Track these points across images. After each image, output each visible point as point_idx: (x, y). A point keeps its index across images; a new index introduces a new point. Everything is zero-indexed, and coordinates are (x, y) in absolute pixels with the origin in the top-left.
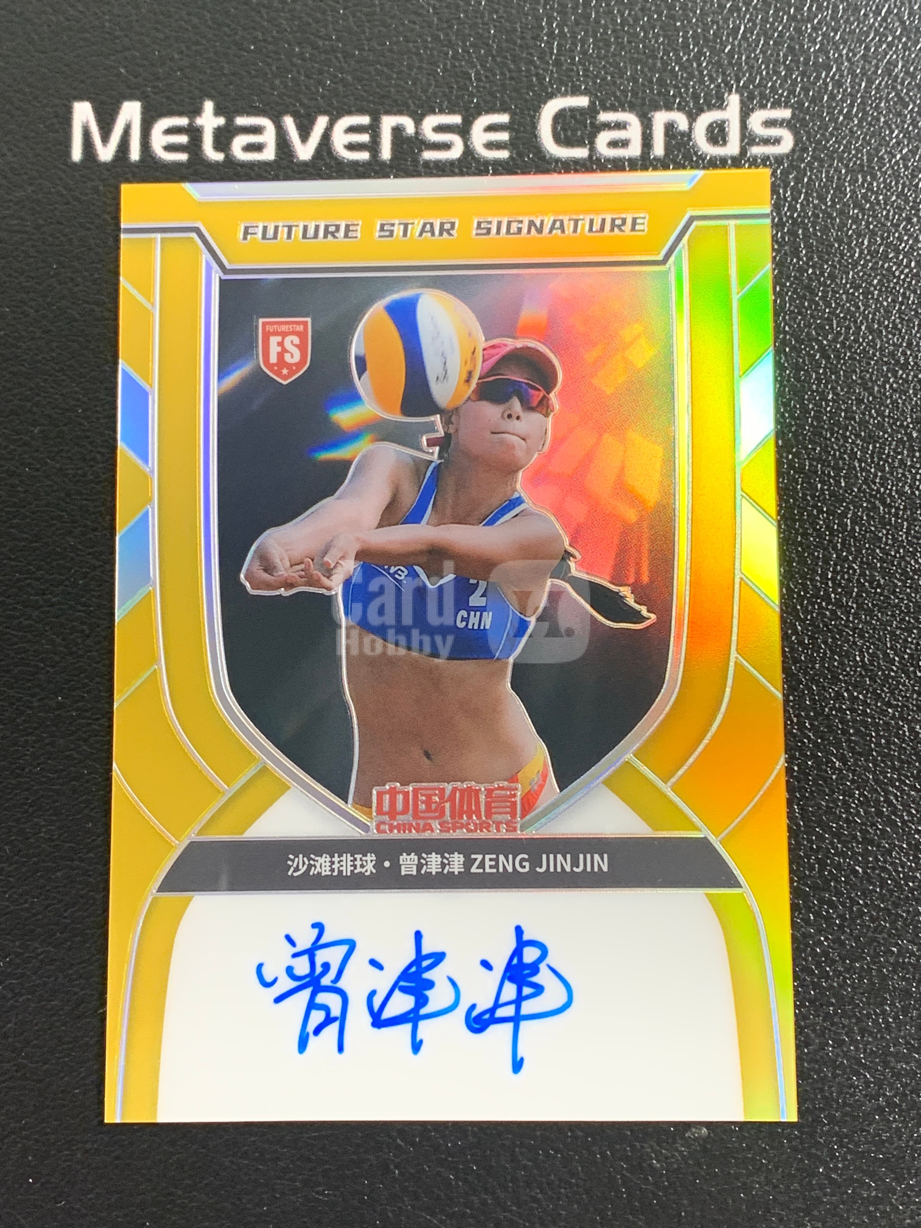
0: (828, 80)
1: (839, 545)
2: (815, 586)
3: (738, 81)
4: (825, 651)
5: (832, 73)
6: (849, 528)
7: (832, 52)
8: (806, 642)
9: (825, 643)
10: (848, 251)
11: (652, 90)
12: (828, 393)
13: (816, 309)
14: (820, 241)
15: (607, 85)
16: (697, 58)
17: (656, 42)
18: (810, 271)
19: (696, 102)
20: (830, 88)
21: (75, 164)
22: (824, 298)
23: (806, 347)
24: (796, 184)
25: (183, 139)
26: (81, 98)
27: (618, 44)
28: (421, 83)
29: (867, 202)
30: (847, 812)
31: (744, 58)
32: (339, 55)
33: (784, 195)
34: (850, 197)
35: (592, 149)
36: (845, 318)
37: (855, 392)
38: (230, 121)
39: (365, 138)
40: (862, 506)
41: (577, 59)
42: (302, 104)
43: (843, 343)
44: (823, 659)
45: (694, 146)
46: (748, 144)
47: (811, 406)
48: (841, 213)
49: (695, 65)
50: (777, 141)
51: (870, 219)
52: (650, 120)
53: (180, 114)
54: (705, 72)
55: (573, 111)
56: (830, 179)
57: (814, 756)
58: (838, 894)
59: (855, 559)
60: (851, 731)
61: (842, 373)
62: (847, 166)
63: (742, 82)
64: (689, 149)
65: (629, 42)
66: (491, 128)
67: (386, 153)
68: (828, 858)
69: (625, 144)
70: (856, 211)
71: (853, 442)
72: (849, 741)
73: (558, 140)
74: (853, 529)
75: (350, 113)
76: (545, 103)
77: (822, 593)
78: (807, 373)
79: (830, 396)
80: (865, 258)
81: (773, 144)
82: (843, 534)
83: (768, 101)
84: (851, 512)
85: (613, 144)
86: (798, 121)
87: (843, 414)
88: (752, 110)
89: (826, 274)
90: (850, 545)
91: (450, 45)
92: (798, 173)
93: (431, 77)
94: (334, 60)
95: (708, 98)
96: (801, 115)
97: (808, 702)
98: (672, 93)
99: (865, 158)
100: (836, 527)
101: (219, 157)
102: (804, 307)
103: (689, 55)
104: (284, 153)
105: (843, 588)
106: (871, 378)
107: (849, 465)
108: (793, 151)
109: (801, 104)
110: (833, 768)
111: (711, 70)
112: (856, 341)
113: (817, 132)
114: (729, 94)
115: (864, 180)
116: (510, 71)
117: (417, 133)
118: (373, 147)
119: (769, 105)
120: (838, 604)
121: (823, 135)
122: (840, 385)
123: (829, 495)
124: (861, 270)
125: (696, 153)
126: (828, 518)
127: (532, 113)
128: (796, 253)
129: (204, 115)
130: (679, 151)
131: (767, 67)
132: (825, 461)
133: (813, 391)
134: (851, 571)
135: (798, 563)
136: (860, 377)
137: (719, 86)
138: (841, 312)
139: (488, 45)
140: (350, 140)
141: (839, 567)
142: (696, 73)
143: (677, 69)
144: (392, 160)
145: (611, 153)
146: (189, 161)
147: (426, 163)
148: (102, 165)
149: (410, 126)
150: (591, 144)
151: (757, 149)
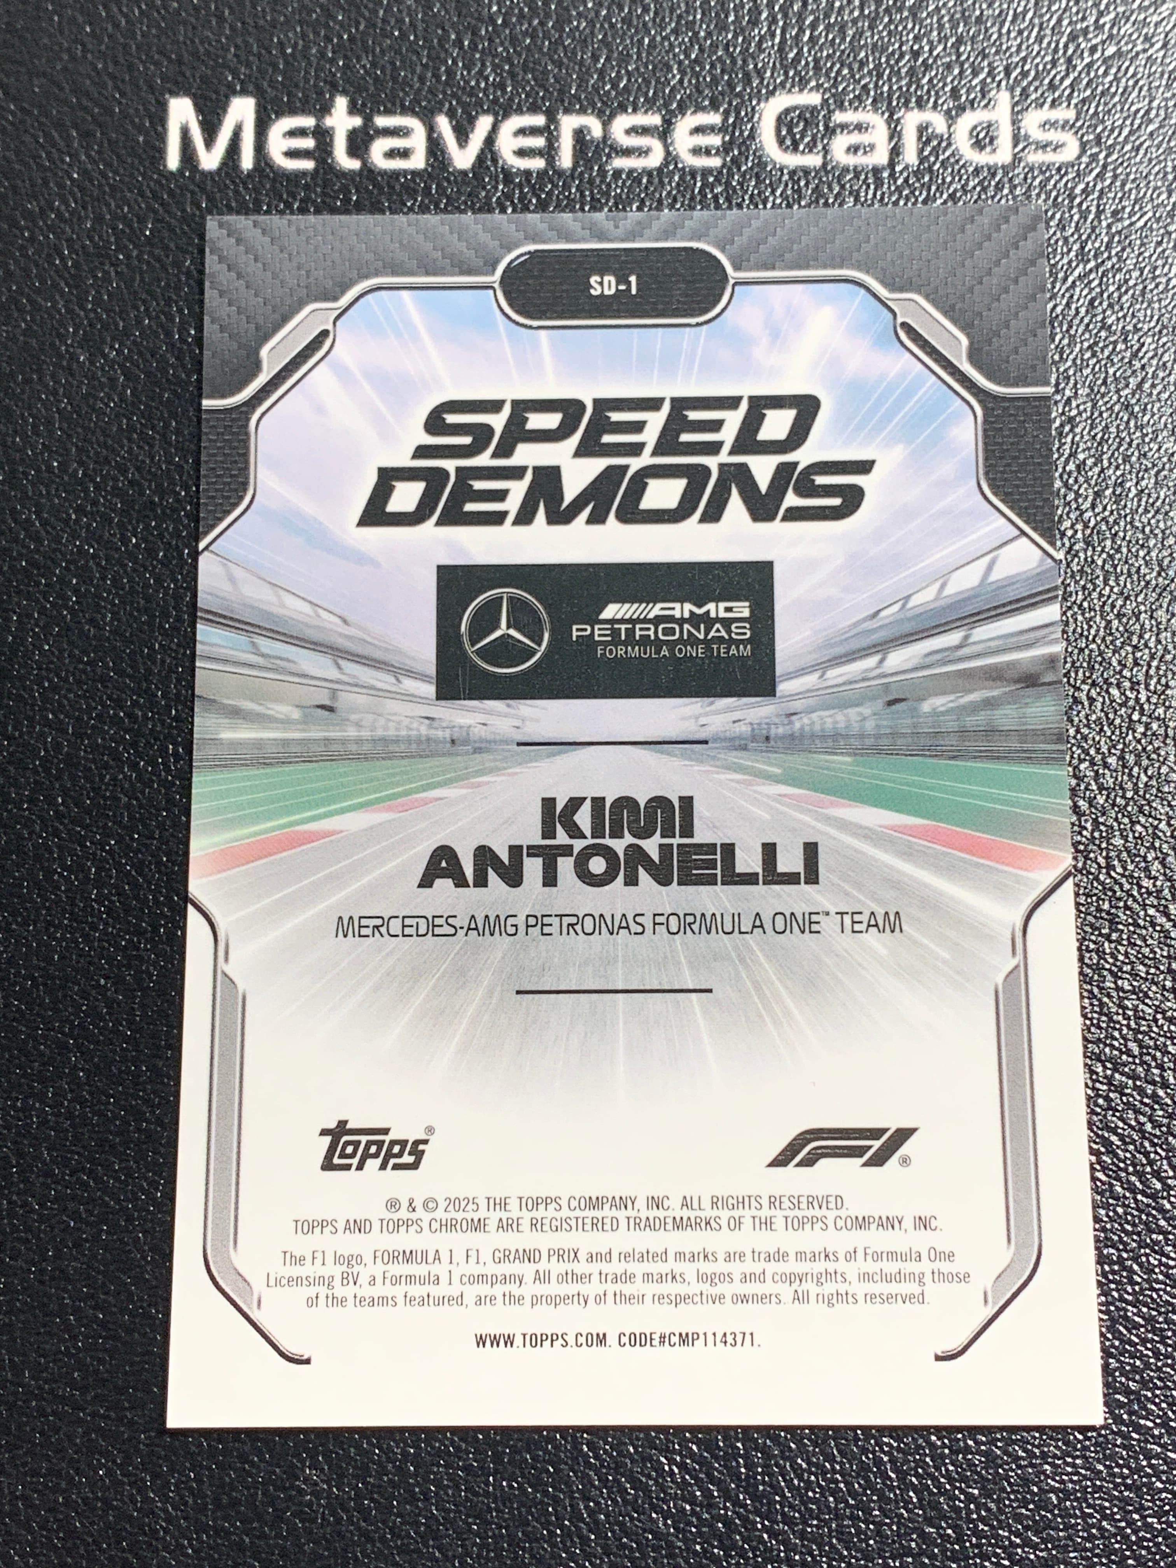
0: (1120, 75)
3: (1008, 75)
16: (956, 47)
17: (905, 28)
19: (956, 101)
21: (171, 173)
25: (309, 143)
26: (179, 93)
28: (610, 77)
33: (1070, 213)
35: (827, 156)
38: (368, 120)
39: (538, 142)
41: (805, 49)
42: (460, 102)
45: (954, 153)
46: (1022, 149)
49: (953, 56)
50: (1057, 147)
52: (898, 121)
53: (305, 112)
54: (966, 65)
55: (801, 110)
63: (1012, 78)
64: (949, 157)
66: (698, 130)
67: (566, 160)
69: (868, 149)
73: (782, 143)
75: (520, 111)
76: (766, 100)
81: (1055, 149)
83: (1045, 100)
85: (853, 150)
86: (1084, 124)
88: (1026, 110)
91: (646, 31)
92: (1087, 185)
95: (972, 97)
98: (925, 90)
101: (354, 165)
104: (436, 159)
108: (1079, 158)
111: (974, 62)
114: (997, 92)
116: (722, 63)
117: (605, 138)
118: (550, 152)
119: (1047, 105)
121: (1116, 139)
125: (957, 162)
127: (750, 113)
129: (335, 114)
130: (937, 158)
137: (984, 81)
139: (693, 31)
140: (520, 145)
142: (955, 66)
144: (574, 169)
145: (851, 161)
146: (316, 170)
147: (617, 173)
148: (206, 175)
149: (596, 129)
150: (826, 151)
151: (1035, 158)
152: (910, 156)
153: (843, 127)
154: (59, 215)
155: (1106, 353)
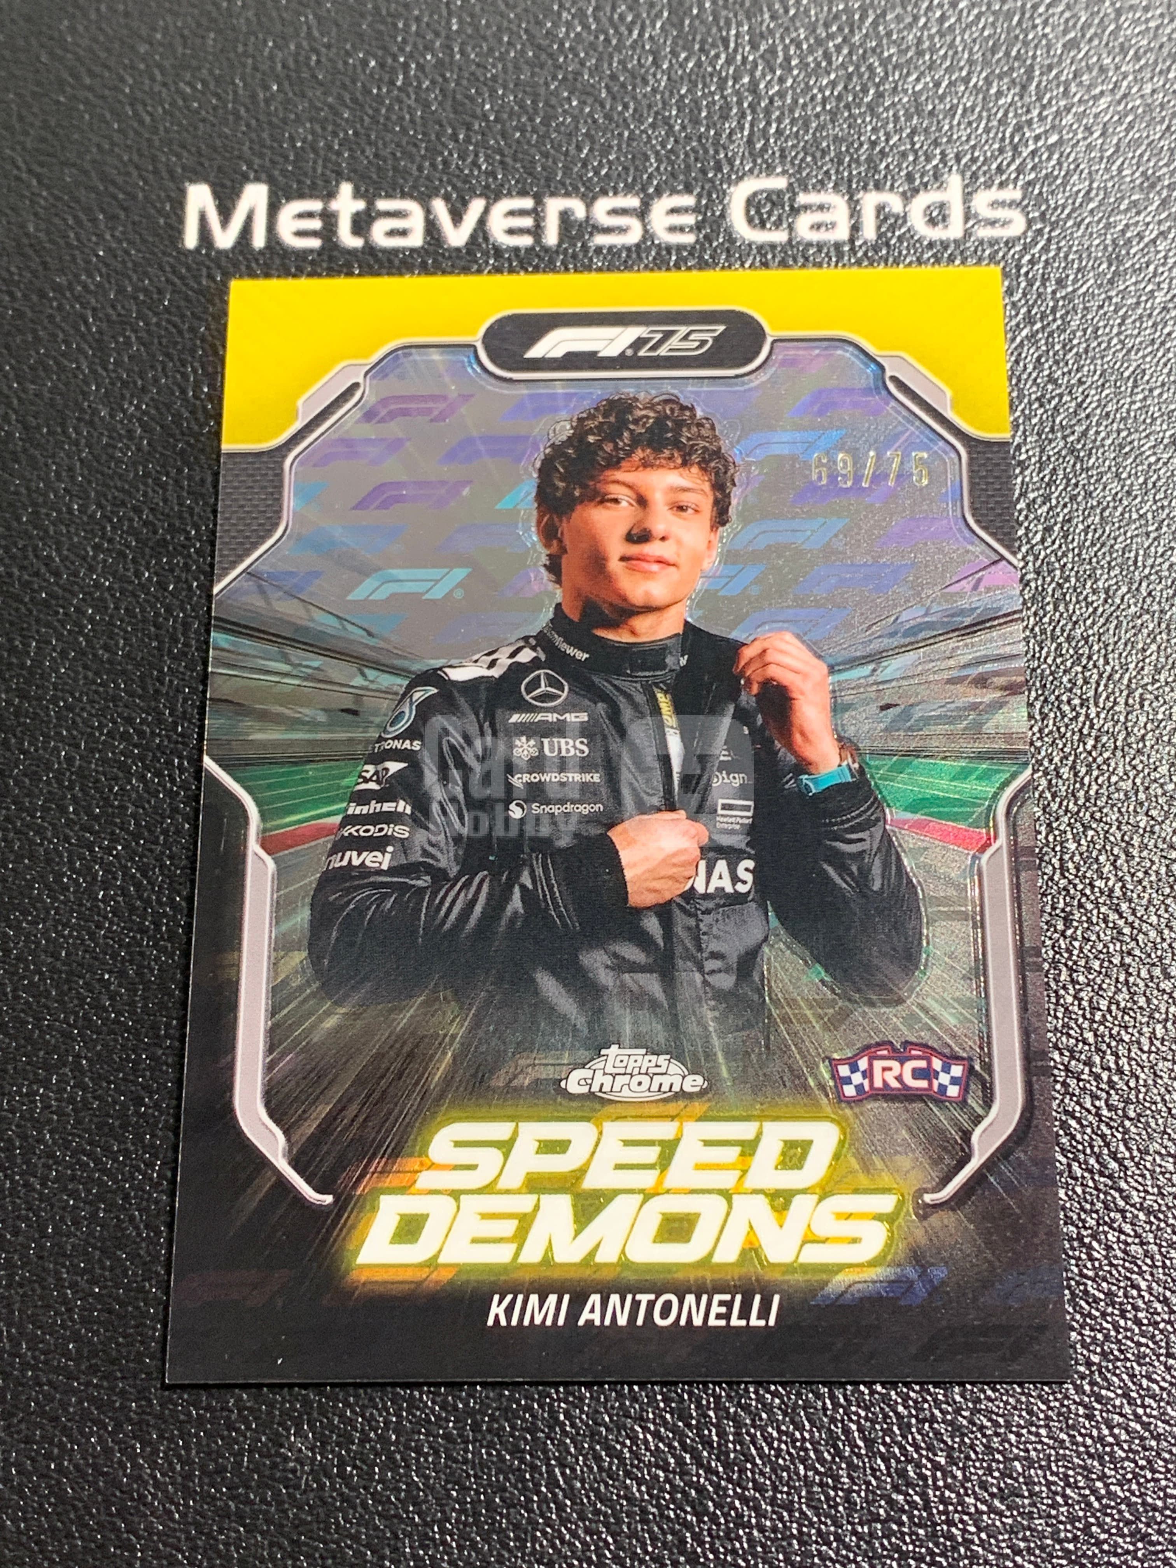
3: (958, 161)
15: (807, 165)
19: (911, 184)
21: (189, 251)
25: (316, 224)
26: (196, 180)
28: (593, 165)
33: (1017, 281)
35: (792, 232)
38: (370, 204)
39: (526, 222)
41: (772, 140)
42: (454, 188)
45: (910, 229)
46: (973, 225)
49: (908, 146)
50: (1006, 223)
52: (858, 201)
53: (313, 197)
54: (920, 153)
55: (767, 193)
63: (963, 163)
64: (905, 232)
66: (674, 211)
67: (552, 237)
69: (829, 226)
73: (751, 222)
75: (509, 195)
76: (736, 184)
81: (1002, 225)
83: (994, 182)
85: (816, 227)
86: (1029, 202)
88: (976, 192)
92: (1033, 256)
95: (926, 180)
104: (432, 238)
108: (1025, 233)
111: (927, 150)
113: (1052, 215)
114: (949, 176)
117: (588, 217)
118: (537, 231)
119: (995, 186)
121: (1059, 216)
125: (913, 236)
127: (721, 196)
129: (340, 198)
130: (894, 234)
131: (991, 147)
137: (937, 167)
140: (510, 225)
144: (559, 245)
145: (815, 237)
146: (323, 248)
147: (599, 250)
148: (220, 252)
149: (578, 208)
150: (791, 228)
151: (984, 233)
152: (869, 232)
153: (806, 207)
154: (85, 287)
155: (1053, 403)
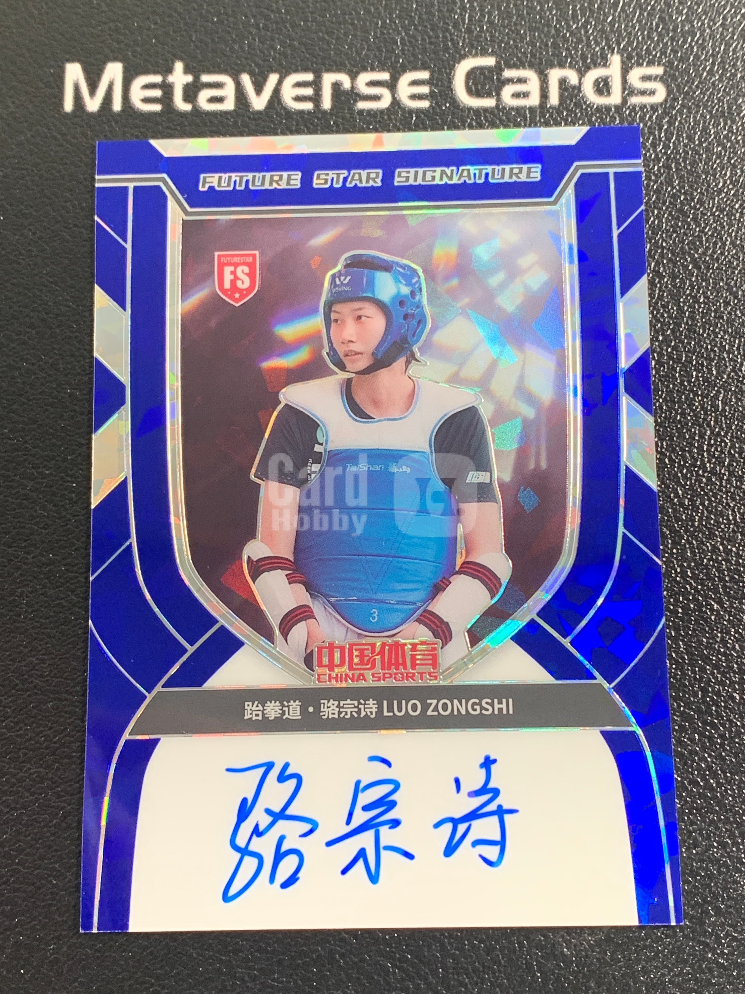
0: (693, 44)
1: (712, 423)
2: (693, 457)
3: (619, 44)
4: (702, 511)
5: (696, 39)
6: (720, 408)
7: (696, 22)
8: (686, 503)
9: (702, 504)
10: (714, 181)
11: (547, 53)
12: (700, 297)
13: (687, 229)
14: (690, 173)
15: (510, 47)
16: (584, 26)
17: (551, 13)
18: (682, 198)
19: (585, 61)
20: (695, 50)
21: (67, 114)
22: (695, 219)
23: (681, 259)
24: (669, 127)
25: (157, 93)
26: (71, 60)
27: (519, 16)
28: (356, 47)
29: (728, 142)
30: (725, 646)
31: (623, 26)
32: (288, 26)
33: (660, 136)
34: (715, 137)
35: (499, 99)
36: (712, 235)
37: (722, 295)
38: (197, 78)
39: (309, 91)
40: (730, 390)
41: (485, 28)
42: (257, 65)
43: (711, 256)
44: (701, 519)
45: (583, 97)
46: (628, 94)
47: (686, 308)
48: (707, 150)
49: (583, 32)
50: (653, 93)
51: (732, 155)
52: (546, 76)
53: (155, 72)
54: (591, 38)
55: (481, 69)
56: (696, 123)
57: (695, 600)
58: (720, 716)
59: (726, 434)
60: (727, 579)
61: (711, 281)
62: (711, 112)
63: (622, 46)
64: (579, 100)
65: (528, 14)
66: (414, 83)
67: (327, 104)
68: (710, 686)
69: (526, 95)
70: (719, 149)
71: (722, 337)
72: (725, 587)
73: (470, 91)
74: (724, 410)
75: (296, 71)
76: (459, 62)
77: (698, 463)
78: (682, 281)
79: (701, 300)
80: (728, 187)
81: (649, 94)
82: (715, 412)
83: (644, 61)
84: (722, 395)
85: (516, 95)
86: (669, 76)
87: (713, 315)
88: (631, 68)
89: (696, 200)
90: (722, 422)
91: (379, 17)
92: (671, 117)
93: (364, 43)
94: (284, 30)
95: (595, 58)
96: (672, 72)
97: (689, 554)
98: (564, 54)
99: (725, 106)
100: (709, 408)
101: (187, 107)
102: (679, 227)
103: (578, 24)
104: (242, 104)
105: (716, 458)
106: (736, 284)
107: (719, 356)
108: (666, 100)
109: (670, 63)
110: (712, 610)
111: (596, 36)
112: (722, 254)
113: (685, 86)
114: (612, 55)
115: (725, 124)
116: (430, 37)
117: (353, 88)
118: (316, 99)
119: (645, 64)
120: (713, 472)
121: (690, 87)
122: (708, 290)
123: (703, 381)
124: (725, 197)
125: (585, 103)
126: (702, 400)
127: (448, 71)
128: (670, 182)
129: (175, 73)
130: (572, 101)
131: (642, 34)
132: (699, 352)
133: (687, 296)
134: (723, 444)
135: (677, 438)
136: (726, 284)
137: (603, 48)
138: (709, 230)
139: (411, 16)
140: (297, 94)
141: (712, 442)
142: (584, 38)
143: (568, 35)
144: (332, 109)
145: (515, 103)
146: (162, 111)
147: (361, 112)
148: (90, 115)
149: (346, 81)
150: (498, 96)
151: (636, 100)
152: (554, 99)
153: (510, 81)
